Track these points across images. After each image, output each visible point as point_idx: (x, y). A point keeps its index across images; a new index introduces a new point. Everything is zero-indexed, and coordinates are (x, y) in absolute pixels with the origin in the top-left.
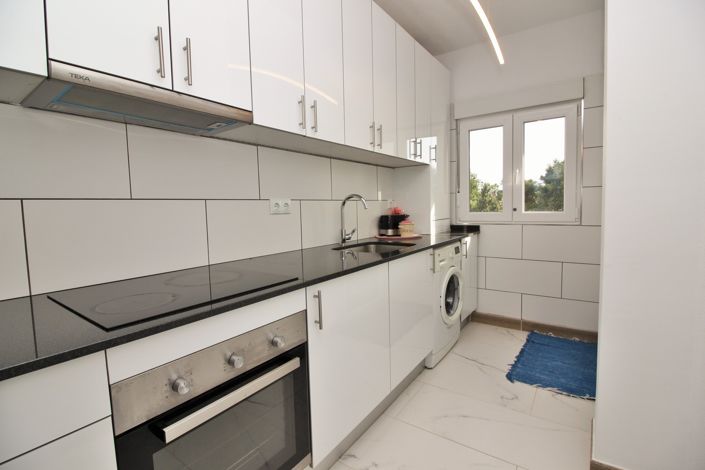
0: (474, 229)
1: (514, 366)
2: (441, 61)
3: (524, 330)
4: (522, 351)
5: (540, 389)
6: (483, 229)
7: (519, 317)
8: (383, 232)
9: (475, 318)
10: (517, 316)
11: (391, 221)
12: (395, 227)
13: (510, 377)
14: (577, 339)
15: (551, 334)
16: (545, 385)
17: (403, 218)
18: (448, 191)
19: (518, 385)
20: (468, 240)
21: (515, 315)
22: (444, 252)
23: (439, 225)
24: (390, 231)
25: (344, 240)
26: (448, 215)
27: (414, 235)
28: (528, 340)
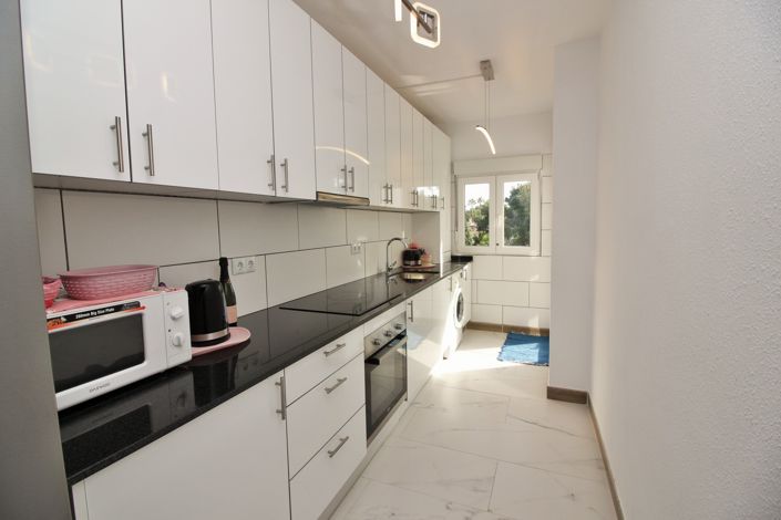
0: (468, 259)
1: (501, 354)
2: (442, 130)
3: (505, 331)
4: (505, 344)
6: (475, 258)
7: (500, 323)
8: (407, 262)
9: (471, 326)
11: (412, 256)
12: (417, 259)
13: (500, 359)
17: (422, 252)
18: (449, 229)
19: (505, 363)
20: (467, 267)
21: (498, 321)
22: (456, 276)
23: (445, 257)
24: (412, 263)
25: (389, 270)
26: (449, 248)
27: (431, 265)
28: (508, 338)
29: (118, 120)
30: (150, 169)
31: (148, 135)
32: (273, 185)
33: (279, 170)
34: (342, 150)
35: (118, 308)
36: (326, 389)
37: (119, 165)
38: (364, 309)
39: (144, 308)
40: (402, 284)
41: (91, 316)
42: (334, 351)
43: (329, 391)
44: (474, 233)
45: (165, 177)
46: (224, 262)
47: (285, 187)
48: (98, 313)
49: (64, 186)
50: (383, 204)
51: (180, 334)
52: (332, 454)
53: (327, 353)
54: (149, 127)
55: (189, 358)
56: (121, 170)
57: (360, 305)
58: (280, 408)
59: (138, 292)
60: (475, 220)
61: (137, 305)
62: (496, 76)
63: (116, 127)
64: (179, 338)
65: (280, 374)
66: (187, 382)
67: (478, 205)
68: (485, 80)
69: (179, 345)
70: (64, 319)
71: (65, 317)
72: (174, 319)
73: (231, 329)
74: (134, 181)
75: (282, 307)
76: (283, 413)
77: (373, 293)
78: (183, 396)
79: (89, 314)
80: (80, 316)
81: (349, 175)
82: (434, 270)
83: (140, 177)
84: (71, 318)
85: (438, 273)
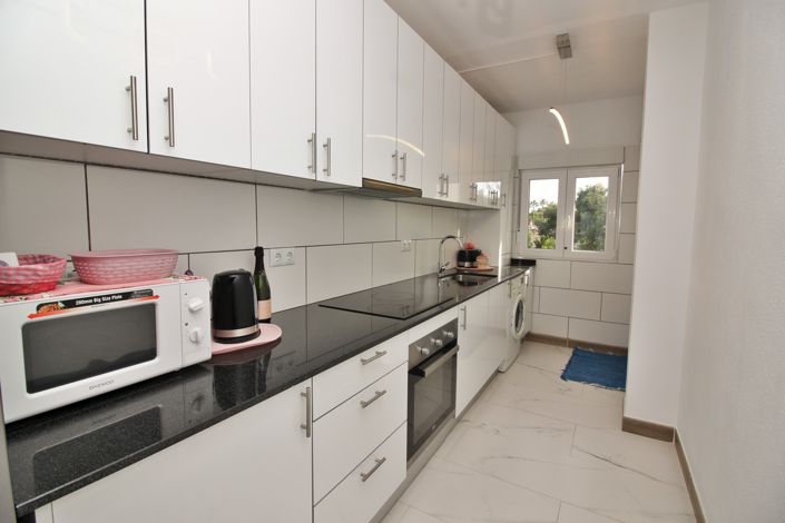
0: (530, 263)
1: (565, 371)
2: (506, 119)
3: (569, 347)
4: (570, 362)
5: (587, 385)
6: (538, 262)
7: (566, 337)
8: (461, 263)
9: (530, 338)
10: (564, 336)
11: (469, 255)
12: (473, 260)
13: (563, 377)
14: (611, 354)
15: (591, 350)
16: (589, 383)
17: (479, 253)
18: (509, 229)
19: (570, 382)
20: (529, 271)
22: (516, 282)
23: (504, 260)
24: (467, 264)
25: (441, 271)
26: (509, 251)
27: (488, 268)
28: (574, 354)
29: (133, 80)
30: (170, 139)
31: (169, 100)
32: (314, 168)
33: (321, 151)
34: (394, 139)
35: (126, 296)
36: (362, 403)
37: (133, 132)
38: (411, 311)
39: (157, 297)
40: (455, 287)
41: (93, 303)
42: (373, 359)
43: (365, 405)
44: (536, 237)
45: (186, 149)
46: (259, 252)
47: (327, 171)
48: (102, 299)
49: (89, 160)
50: (437, 197)
51: (197, 329)
52: (365, 477)
53: (364, 362)
54: (170, 91)
55: (208, 356)
56: (135, 137)
57: (408, 307)
58: (305, 423)
59: (156, 278)
60: (536, 223)
61: (149, 294)
62: (574, 54)
63: (132, 89)
64: (196, 333)
65: (307, 383)
66: (206, 384)
67: (540, 207)
68: (561, 58)
69: (197, 342)
70: (61, 305)
71: (63, 302)
72: (192, 311)
73: (261, 326)
74: (151, 152)
75: (321, 305)
76: (307, 429)
77: (422, 295)
78: (199, 399)
79: (91, 301)
80: (80, 302)
81: (399, 161)
82: (492, 273)
83: (159, 148)
84: (70, 304)
85: (496, 276)
